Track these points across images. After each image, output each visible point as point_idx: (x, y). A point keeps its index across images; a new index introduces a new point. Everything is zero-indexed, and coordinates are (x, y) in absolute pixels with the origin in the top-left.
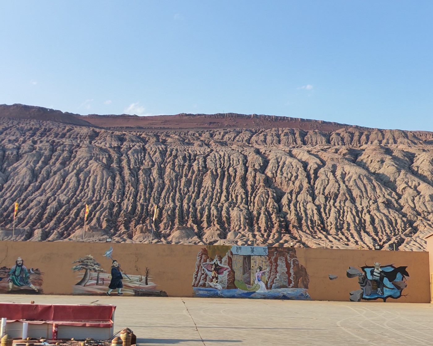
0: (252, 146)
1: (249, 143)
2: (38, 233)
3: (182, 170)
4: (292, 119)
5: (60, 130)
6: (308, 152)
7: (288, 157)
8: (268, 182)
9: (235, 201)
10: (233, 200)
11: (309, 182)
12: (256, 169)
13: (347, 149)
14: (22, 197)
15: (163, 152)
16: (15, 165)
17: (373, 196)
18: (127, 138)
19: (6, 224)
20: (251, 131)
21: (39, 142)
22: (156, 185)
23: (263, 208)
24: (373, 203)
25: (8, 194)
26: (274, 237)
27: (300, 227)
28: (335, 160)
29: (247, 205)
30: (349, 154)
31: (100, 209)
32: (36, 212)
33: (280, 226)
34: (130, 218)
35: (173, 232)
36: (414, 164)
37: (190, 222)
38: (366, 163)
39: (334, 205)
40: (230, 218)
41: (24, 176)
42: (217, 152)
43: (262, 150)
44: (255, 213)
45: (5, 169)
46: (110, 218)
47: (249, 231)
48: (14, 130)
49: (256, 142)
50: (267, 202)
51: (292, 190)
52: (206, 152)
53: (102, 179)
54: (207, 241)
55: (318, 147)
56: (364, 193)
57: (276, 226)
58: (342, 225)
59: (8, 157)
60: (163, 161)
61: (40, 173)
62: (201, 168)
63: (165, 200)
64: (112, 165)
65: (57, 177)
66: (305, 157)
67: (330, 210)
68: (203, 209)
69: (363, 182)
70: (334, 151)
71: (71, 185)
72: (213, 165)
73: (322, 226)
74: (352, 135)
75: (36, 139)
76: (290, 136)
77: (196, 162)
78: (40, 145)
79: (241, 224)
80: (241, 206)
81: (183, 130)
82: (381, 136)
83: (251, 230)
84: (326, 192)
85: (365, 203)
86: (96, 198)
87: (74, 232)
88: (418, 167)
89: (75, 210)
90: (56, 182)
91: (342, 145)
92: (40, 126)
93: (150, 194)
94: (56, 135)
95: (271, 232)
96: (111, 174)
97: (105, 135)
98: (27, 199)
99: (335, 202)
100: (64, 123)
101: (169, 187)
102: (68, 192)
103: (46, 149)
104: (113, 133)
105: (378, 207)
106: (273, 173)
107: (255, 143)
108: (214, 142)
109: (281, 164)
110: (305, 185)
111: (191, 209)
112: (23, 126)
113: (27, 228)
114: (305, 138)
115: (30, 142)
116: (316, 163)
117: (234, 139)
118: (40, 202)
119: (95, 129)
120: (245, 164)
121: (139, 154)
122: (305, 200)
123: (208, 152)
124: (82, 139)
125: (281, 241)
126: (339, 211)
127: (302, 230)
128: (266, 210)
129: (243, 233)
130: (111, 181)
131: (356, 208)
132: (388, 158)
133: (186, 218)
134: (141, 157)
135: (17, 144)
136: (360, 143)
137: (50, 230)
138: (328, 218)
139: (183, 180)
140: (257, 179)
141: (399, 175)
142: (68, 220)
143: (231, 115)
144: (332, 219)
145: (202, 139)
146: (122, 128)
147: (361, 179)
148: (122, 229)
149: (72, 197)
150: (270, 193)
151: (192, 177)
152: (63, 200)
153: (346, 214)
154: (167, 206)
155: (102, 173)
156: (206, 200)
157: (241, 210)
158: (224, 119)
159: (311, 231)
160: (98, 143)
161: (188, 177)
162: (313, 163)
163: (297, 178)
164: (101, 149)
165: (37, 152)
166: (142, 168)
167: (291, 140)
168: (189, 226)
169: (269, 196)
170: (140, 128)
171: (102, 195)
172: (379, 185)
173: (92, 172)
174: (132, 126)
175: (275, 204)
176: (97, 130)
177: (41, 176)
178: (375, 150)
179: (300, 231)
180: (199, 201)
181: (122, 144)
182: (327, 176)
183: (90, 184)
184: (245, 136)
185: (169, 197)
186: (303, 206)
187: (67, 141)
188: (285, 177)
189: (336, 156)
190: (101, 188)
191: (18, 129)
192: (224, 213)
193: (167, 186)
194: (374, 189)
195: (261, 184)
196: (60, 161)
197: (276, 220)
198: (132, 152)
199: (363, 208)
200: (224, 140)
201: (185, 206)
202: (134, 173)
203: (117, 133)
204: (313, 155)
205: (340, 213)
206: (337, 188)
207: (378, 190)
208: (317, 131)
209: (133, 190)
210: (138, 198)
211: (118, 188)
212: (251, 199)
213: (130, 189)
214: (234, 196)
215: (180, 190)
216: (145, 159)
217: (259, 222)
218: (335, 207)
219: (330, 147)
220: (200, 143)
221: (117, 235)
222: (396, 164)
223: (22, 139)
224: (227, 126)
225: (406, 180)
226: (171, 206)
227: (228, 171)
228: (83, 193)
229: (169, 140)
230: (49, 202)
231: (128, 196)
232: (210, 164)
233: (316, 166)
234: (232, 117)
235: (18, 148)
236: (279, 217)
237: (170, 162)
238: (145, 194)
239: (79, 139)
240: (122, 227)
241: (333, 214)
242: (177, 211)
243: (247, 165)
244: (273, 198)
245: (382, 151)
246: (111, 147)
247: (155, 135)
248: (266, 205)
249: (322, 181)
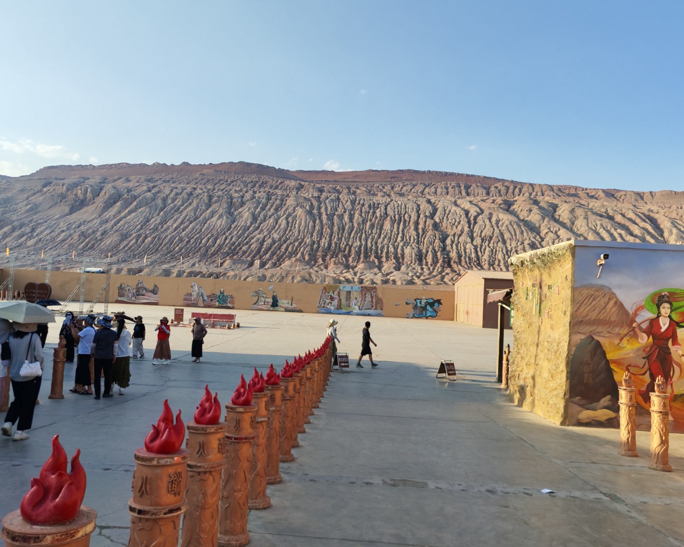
0: (425, 197)
1: (423, 194)
2: (257, 262)
3: (368, 216)
4: (459, 174)
5: (274, 182)
6: (470, 202)
7: (453, 206)
8: (436, 226)
9: (408, 241)
10: (407, 240)
11: (469, 227)
12: (427, 216)
13: (502, 200)
14: (246, 235)
15: (353, 201)
16: (240, 210)
17: (521, 239)
18: (326, 189)
19: (234, 255)
20: (425, 184)
21: (258, 192)
22: (347, 227)
23: (431, 247)
24: (521, 244)
25: (235, 233)
26: (438, 270)
27: (460, 262)
28: (492, 209)
29: (418, 244)
30: (503, 204)
31: (304, 245)
32: (256, 247)
33: (444, 261)
34: (327, 253)
35: (359, 264)
36: (557, 213)
37: (372, 257)
38: (517, 212)
39: (488, 245)
40: (404, 254)
41: (246, 219)
42: (396, 201)
43: (433, 201)
44: (424, 251)
45: (233, 213)
46: (311, 252)
47: (418, 265)
48: (239, 182)
49: (429, 193)
50: (434, 243)
51: (455, 233)
52: (387, 201)
53: (306, 222)
54: (385, 272)
55: (479, 198)
56: (514, 236)
57: (440, 261)
58: (494, 262)
59: (234, 203)
60: (353, 209)
61: (259, 217)
62: (382, 215)
63: (354, 240)
64: (313, 211)
65: (272, 220)
66: (467, 206)
67: (485, 249)
68: (383, 247)
69: (513, 227)
70: (491, 201)
71: (282, 227)
72: (392, 212)
73: (478, 262)
74: (508, 188)
75: (256, 190)
76: (457, 189)
77: (379, 209)
78: (259, 195)
79: (412, 260)
80: (413, 246)
81: (370, 183)
82: (532, 190)
83: (421, 264)
84: (483, 235)
85: (514, 244)
86: (301, 237)
87: (284, 263)
88: (559, 216)
89: (285, 246)
90: (271, 223)
91: (499, 196)
92: (259, 180)
93: (342, 235)
94: (271, 187)
95: (436, 266)
96: (313, 218)
97: (308, 187)
98: (249, 237)
99: (490, 243)
100: (277, 177)
101: (357, 229)
102: (280, 232)
103: (263, 198)
104: (314, 185)
105: (524, 247)
106: (440, 219)
107: (427, 194)
108: (394, 194)
109: (447, 212)
110: (466, 229)
111: (373, 247)
112: (246, 179)
113: (249, 259)
114: (469, 191)
115: (251, 192)
116: (476, 211)
117: (411, 190)
118: (259, 239)
119: (301, 182)
120: (418, 212)
121: (335, 203)
122: (465, 241)
123: (389, 201)
124: (291, 190)
125: (443, 274)
126: (492, 251)
127: (461, 265)
128: (434, 249)
129: (413, 266)
130: (312, 224)
131: (506, 248)
132: (535, 208)
133: (370, 254)
134: (336, 205)
135: (241, 193)
136: (513, 195)
137: (266, 261)
138: (483, 256)
139: (368, 223)
140: (427, 223)
141: (543, 222)
142: (280, 254)
143: (409, 171)
144: (486, 257)
145: (384, 190)
146: (322, 181)
147: (511, 225)
148: (320, 261)
149: (283, 235)
150: (437, 235)
151: (375, 221)
152: (276, 238)
153: (497, 252)
154: (355, 245)
155: (306, 217)
156: (386, 240)
157: (413, 249)
158: (403, 174)
159: (468, 266)
160: (303, 194)
161: (372, 222)
162: (473, 211)
163: (460, 223)
164: (305, 198)
165: (256, 200)
166: (336, 213)
167: (457, 192)
168: (371, 260)
169: (436, 238)
170: (335, 181)
171: (305, 234)
172: (526, 230)
173: (298, 216)
174: (330, 180)
175: (441, 244)
176: (303, 183)
177: (259, 219)
178: (525, 201)
179: (459, 266)
180: (380, 241)
181: (321, 195)
182: (484, 222)
183: (297, 226)
184: (420, 188)
185: (356, 237)
186: (464, 246)
187: (279, 191)
188: (450, 223)
189: (493, 205)
190: (305, 229)
191: (242, 182)
192: (399, 251)
193: (355, 229)
194: (522, 233)
195: (431, 228)
196: (274, 207)
197: (441, 256)
198: (329, 201)
199: (512, 248)
200: (403, 192)
201: (369, 244)
202: (330, 218)
203: (318, 186)
204: (474, 204)
205: (493, 252)
206: (492, 232)
207: (525, 234)
208: (479, 184)
209: (329, 231)
210: (333, 237)
211: (317, 229)
212: (421, 239)
213: (327, 231)
214: (408, 237)
215: (365, 231)
216: (339, 207)
217: (427, 258)
218: (490, 247)
219: (489, 198)
220: (382, 194)
221: (316, 266)
222: (542, 213)
223: (245, 190)
224: (405, 180)
225: (549, 226)
226: (358, 244)
227: (404, 217)
228: (291, 233)
229: (358, 191)
230: (266, 239)
231: (325, 235)
232: (390, 212)
233: (476, 214)
234: (410, 172)
235: (242, 197)
236: (443, 254)
237: (358, 209)
238: (338, 235)
239: (288, 190)
240: (320, 260)
241: (487, 253)
242: (362, 248)
243: (420, 212)
244: (439, 239)
245: (531, 202)
246: (313, 197)
247: (347, 188)
248: (433, 245)
249: (480, 225)
